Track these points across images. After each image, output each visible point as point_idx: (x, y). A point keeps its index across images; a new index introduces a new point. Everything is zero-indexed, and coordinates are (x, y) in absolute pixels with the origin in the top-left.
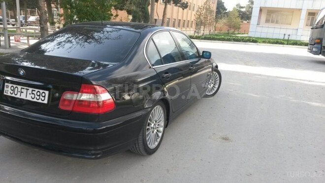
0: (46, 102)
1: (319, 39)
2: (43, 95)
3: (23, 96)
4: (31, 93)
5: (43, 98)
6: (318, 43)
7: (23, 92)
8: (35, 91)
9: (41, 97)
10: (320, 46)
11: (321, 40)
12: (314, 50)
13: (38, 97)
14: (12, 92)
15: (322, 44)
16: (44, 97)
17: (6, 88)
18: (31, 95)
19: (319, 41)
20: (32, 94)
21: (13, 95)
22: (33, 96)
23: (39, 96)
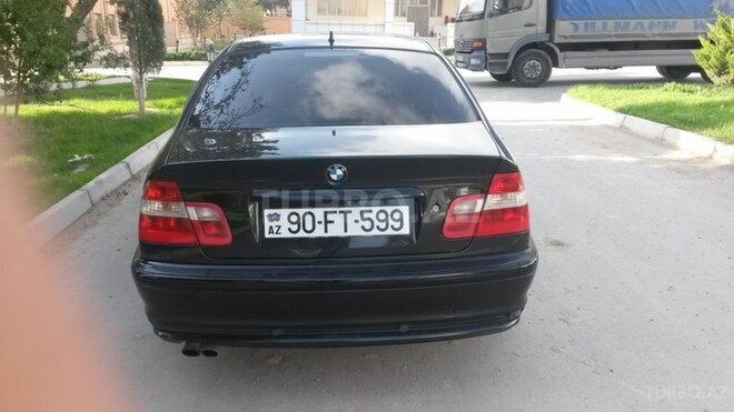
0: (406, 230)
1: (479, 40)
2: (397, 216)
3: (336, 231)
4: (359, 218)
5: (397, 225)
6: (479, 49)
7: (332, 222)
8: (371, 211)
9: (391, 222)
10: (482, 54)
11: (484, 41)
12: (473, 61)
13: (383, 226)
14: (294, 228)
15: (486, 50)
16: (401, 220)
17: (271, 220)
18: (362, 223)
19: (480, 44)
20: (363, 219)
21: (302, 234)
22: (367, 225)
23: (386, 220)
